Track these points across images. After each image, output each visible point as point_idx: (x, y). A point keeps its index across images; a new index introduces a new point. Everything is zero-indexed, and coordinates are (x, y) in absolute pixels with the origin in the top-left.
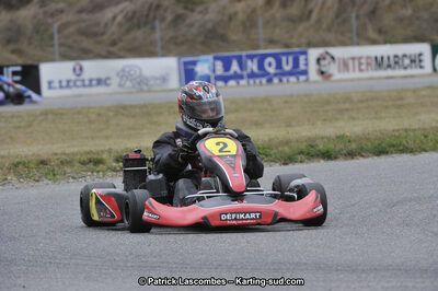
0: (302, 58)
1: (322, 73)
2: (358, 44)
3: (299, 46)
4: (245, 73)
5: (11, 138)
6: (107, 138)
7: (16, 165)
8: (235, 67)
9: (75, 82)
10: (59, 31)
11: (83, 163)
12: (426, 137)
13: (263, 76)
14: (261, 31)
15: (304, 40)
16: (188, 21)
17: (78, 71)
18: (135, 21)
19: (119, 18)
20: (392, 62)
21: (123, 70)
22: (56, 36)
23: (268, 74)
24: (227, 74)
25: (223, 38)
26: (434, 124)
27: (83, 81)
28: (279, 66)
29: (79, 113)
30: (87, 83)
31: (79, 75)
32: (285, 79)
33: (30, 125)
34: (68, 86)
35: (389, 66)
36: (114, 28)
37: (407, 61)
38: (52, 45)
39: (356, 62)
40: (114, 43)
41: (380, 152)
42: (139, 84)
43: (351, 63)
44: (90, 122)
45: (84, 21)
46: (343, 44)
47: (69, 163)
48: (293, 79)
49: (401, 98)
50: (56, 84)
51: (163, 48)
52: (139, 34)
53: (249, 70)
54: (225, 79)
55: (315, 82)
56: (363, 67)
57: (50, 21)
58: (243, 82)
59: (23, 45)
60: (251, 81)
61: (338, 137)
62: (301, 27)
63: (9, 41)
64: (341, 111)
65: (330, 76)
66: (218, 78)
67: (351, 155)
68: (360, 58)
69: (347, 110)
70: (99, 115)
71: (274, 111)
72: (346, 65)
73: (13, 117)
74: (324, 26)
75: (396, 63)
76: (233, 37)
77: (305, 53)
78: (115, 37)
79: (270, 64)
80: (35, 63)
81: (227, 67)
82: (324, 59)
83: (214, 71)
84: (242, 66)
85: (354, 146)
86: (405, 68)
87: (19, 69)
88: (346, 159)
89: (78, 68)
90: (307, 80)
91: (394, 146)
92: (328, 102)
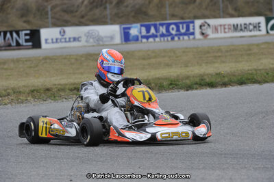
0: (191, 25)
1: (203, 34)
2: (224, 17)
3: (189, 18)
4: (158, 34)
5: (27, 74)
6: (82, 74)
7: (33, 91)
8: (153, 31)
9: (61, 39)
10: (51, 10)
11: (71, 90)
12: (267, 74)
13: (169, 36)
14: (167, 9)
15: (192, 15)
16: (125, 4)
17: (62, 34)
18: (95, 4)
19: (86, 2)
20: (243, 28)
21: (88, 33)
22: (50, 13)
23: (172, 34)
24: (148, 34)
25: (146, 14)
26: (271, 66)
27: (65, 39)
28: (178, 30)
29: (65, 58)
30: (67, 40)
31: (63, 36)
32: (181, 38)
33: (37, 66)
34: (57, 42)
35: (241, 30)
36: (83, 8)
37: (251, 27)
38: (48, 18)
39: (222, 28)
40: (83, 17)
41: (241, 83)
42: (97, 40)
43: (219, 28)
44: (71, 64)
45: (65, 4)
46: (215, 17)
47: (63, 90)
48: (186, 37)
49: (250, 50)
50: (50, 41)
51: (111, 19)
52: (97, 12)
53: (161, 33)
54: (147, 38)
55: (199, 40)
56: (227, 30)
57: (46, 4)
58: (157, 39)
59: (31, 18)
60: (162, 39)
61: (217, 74)
62: (190, 8)
63: (22, 16)
64: (216, 57)
65: (207, 35)
66: (143, 37)
67: (225, 85)
68: (225, 25)
69: (219, 56)
70: (76, 60)
71: (177, 57)
72: (216, 29)
73: (26, 61)
74: (204, 7)
75: (245, 28)
76: (151, 13)
77: (193, 22)
78: (83, 13)
79: (173, 29)
80: (38, 29)
81: (148, 31)
82: (204, 26)
83: (141, 33)
84: (157, 30)
85: (226, 79)
86: (251, 31)
87: (28, 32)
88: (222, 87)
89: (62, 31)
90: (194, 38)
91: (249, 79)
92: (208, 52)
